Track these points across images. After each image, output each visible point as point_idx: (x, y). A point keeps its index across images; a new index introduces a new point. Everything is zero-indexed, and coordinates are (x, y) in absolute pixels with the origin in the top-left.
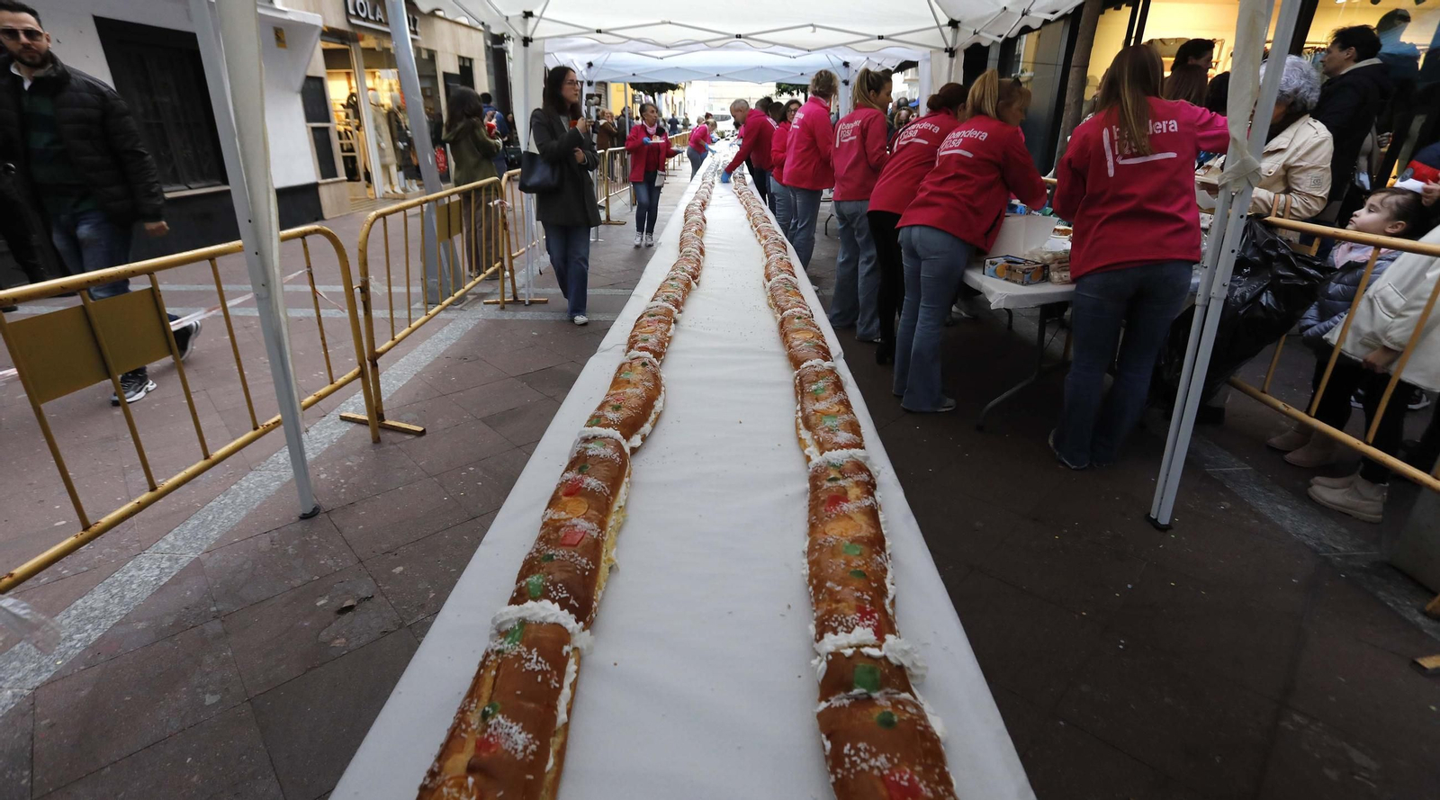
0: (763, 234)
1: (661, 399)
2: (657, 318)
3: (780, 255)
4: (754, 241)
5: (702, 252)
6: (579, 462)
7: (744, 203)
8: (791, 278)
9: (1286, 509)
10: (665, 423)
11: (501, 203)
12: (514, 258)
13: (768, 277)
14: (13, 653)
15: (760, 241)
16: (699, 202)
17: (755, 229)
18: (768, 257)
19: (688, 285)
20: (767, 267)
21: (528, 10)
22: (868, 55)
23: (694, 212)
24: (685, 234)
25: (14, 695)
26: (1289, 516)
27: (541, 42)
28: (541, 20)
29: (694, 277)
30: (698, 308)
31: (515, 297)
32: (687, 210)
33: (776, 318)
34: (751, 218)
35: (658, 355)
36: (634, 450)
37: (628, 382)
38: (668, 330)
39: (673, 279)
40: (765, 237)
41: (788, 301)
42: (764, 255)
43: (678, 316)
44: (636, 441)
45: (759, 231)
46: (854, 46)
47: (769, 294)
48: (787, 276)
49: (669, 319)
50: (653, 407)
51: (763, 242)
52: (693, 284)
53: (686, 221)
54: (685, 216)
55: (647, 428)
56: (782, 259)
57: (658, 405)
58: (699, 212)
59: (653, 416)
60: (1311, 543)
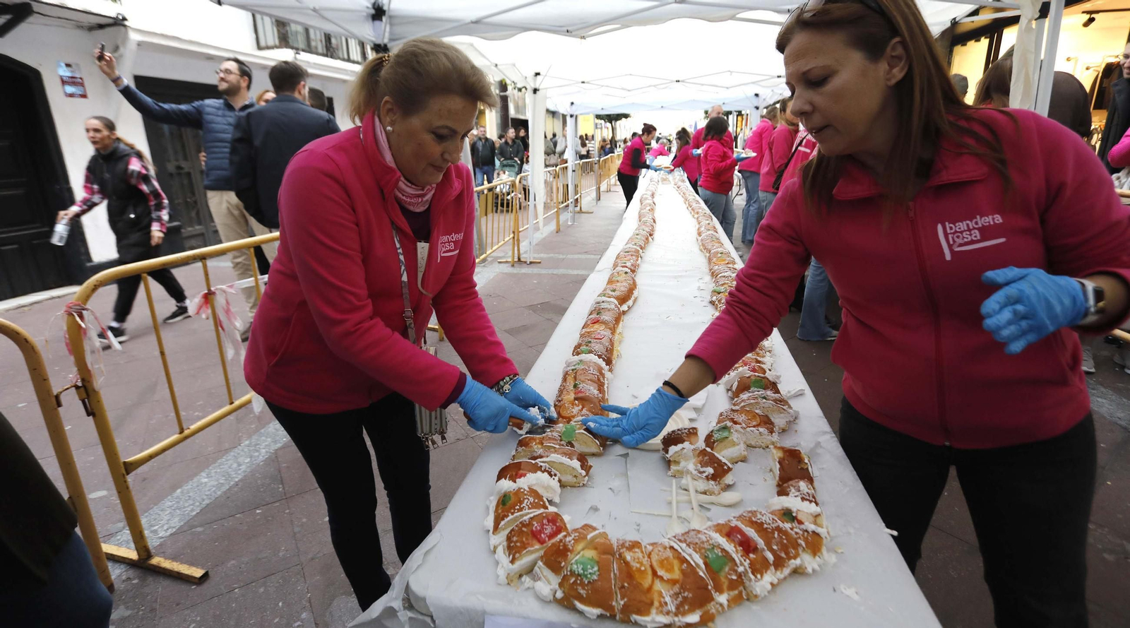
0: (696, 211)
1: (637, 290)
2: (630, 253)
3: (708, 222)
4: (690, 216)
5: (654, 221)
6: (597, 310)
7: (682, 193)
8: (715, 234)
9: (1104, 401)
10: (639, 302)
11: (515, 195)
12: (520, 232)
13: (699, 234)
14: (261, 433)
15: (693, 216)
16: (650, 193)
17: (690, 209)
18: (699, 223)
19: (647, 239)
20: (698, 229)
21: (537, 71)
22: (772, 88)
23: (646, 199)
24: (642, 211)
25: (267, 452)
26: (1107, 406)
27: (544, 91)
28: (546, 78)
29: (651, 235)
30: (653, 253)
31: (519, 259)
32: (642, 198)
33: (706, 256)
34: (687, 202)
35: (633, 271)
36: (624, 313)
37: (618, 281)
38: (637, 260)
39: (637, 235)
40: (698, 213)
41: (713, 246)
42: (697, 223)
43: (642, 254)
44: (624, 307)
45: (693, 209)
46: (761, 83)
47: (701, 244)
48: (712, 232)
49: (637, 255)
50: (633, 293)
51: (696, 216)
52: (650, 238)
53: (642, 204)
54: (641, 201)
55: (630, 303)
56: (709, 224)
57: (636, 293)
58: (650, 198)
59: (633, 299)
60: (1123, 423)
